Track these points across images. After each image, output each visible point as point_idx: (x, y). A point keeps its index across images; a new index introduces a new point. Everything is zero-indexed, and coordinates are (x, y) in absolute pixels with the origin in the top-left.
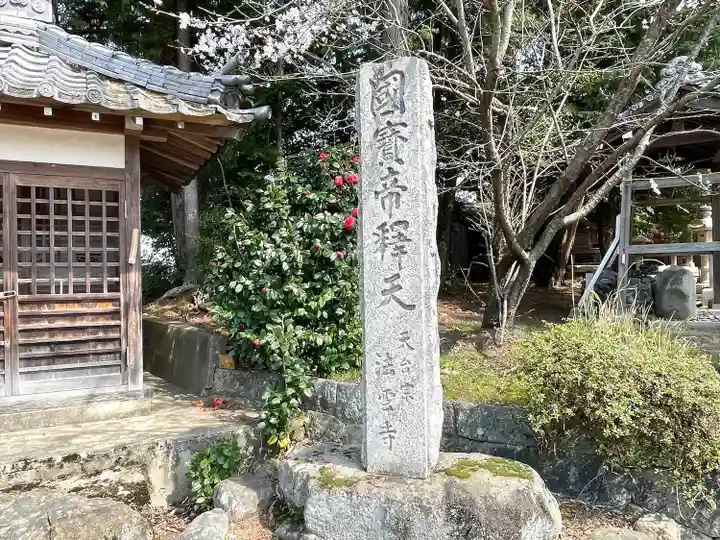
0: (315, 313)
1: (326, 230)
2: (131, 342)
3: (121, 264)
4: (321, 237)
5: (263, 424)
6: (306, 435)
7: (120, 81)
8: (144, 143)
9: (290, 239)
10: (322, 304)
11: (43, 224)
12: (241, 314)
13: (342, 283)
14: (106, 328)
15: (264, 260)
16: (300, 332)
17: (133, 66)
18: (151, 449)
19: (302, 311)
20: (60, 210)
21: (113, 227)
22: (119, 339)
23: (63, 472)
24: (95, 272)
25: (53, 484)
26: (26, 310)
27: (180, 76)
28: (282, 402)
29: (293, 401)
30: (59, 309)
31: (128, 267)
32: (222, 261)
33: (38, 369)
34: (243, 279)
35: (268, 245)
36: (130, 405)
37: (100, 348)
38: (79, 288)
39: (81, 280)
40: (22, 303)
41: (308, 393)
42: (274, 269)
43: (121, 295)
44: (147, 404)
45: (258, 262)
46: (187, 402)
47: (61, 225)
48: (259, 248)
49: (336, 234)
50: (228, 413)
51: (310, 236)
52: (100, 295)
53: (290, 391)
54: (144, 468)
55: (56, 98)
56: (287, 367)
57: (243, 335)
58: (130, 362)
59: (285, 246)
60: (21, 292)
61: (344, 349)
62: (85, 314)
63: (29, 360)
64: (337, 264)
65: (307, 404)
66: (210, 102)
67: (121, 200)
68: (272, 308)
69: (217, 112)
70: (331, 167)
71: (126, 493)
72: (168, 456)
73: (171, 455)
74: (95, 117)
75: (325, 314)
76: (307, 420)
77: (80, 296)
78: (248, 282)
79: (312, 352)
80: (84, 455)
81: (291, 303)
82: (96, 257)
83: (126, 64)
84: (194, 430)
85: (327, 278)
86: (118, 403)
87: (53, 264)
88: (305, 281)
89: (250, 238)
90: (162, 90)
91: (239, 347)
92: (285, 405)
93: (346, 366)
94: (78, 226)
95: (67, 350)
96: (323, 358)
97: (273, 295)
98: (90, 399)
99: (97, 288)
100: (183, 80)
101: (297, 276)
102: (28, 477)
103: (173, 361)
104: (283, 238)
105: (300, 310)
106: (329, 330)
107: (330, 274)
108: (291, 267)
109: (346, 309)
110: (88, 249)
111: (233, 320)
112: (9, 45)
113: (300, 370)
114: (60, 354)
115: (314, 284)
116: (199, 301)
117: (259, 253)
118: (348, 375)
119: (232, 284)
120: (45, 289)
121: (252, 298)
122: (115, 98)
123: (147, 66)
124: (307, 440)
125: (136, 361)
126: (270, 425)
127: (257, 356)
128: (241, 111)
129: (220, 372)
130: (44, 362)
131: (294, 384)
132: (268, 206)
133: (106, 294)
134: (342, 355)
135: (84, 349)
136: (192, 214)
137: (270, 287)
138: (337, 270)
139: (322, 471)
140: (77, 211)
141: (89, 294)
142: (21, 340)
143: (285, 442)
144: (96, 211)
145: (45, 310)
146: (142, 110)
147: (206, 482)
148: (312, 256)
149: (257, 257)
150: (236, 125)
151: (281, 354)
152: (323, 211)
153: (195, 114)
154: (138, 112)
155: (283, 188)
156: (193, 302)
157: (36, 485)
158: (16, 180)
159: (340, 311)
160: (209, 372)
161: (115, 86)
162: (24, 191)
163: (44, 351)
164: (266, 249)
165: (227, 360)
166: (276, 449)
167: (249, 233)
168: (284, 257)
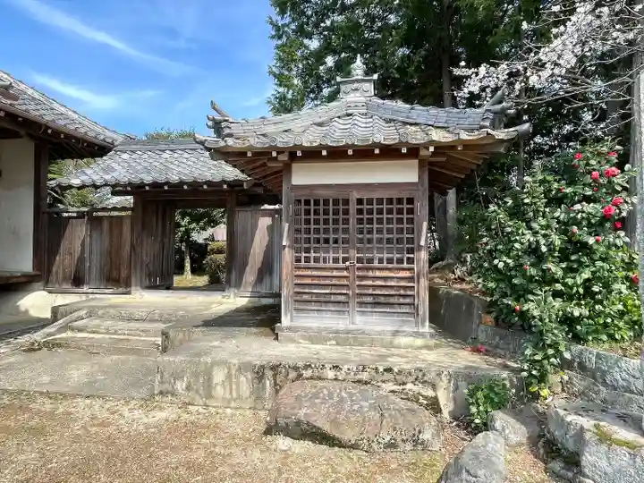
0: (571, 288)
1: (583, 218)
2: (421, 299)
3: (415, 246)
4: (578, 224)
5: (525, 374)
6: (563, 390)
7: (416, 124)
8: (431, 164)
9: (548, 227)
10: (579, 281)
11: (370, 221)
12: (502, 285)
13: (599, 264)
14: (405, 288)
15: (522, 244)
16: (558, 303)
17: (426, 113)
18: (439, 375)
19: (559, 286)
20: (380, 212)
21: (411, 221)
22: (413, 296)
23: (384, 378)
24: (400, 251)
25: (379, 384)
26: (361, 274)
27: (458, 113)
28: (543, 359)
29: (552, 360)
30: (378, 274)
31: (420, 248)
32: (486, 244)
33: (366, 310)
34: (505, 259)
35: (526, 232)
36: (419, 342)
37: (402, 300)
38: (390, 261)
39: (391, 255)
40: (359, 269)
41: (567, 355)
42: (533, 250)
43: (415, 266)
44: (432, 342)
45: (517, 245)
46: (458, 346)
47: (380, 221)
48: (518, 235)
49: (593, 221)
50: (492, 359)
51: (565, 224)
52: (401, 266)
53: (551, 351)
54: (434, 387)
55: (383, 142)
56: (547, 331)
57: (505, 301)
58: (421, 313)
59: (543, 232)
60: (357, 262)
61: (602, 322)
62: (394, 278)
63: (361, 304)
64: (595, 247)
65: (565, 365)
66: (482, 127)
67: (415, 202)
68: (531, 282)
69: (488, 134)
70: (588, 164)
71: (425, 402)
72: (449, 382)
73: (452, 382)
74: (404, 150)
75: (581, 291)
76: (566, 378)
77: (390, 266)
78: (509, 261)
79: (568, 321)
80: (396, 370)
81: (547, 279)
82: (399, 241)
83: (420, 112)
84: (467, 367)
85: (585, 259)
86: (412, 338)
87: (375, 244)
88: (561, 261)
89: (510, 226)
90: (446, 125)
91: (501, 310)
92: (546, 362)
93: (605, 337)
94: (389, 221)
95: (382, 299)
96: (579, 327)
97: (533, 271)
98: (396, 333)
99: (400, 261)
100: (461, 115)
101: (554, 257)
102: (364, 376)
103: (445, 314)
104: (542, 226)
105: (557, 285)
106: (586, 304)
107: (587, 255)
108: (549, 250)
109: (603, 287)
110: (395, 236)
111: (495, 289)
112: (351, 115)
113: (558, 335)
114: (378, 302)
115: (571, 264)
116: (458, 273)
117: (518, 238)
118: (606, 346)
119: (496, 261)
120: (370, 261)
121: (513, 273)
122: (416, 136)
123: (433, 111)
124: (565, 395)
125: (424, 313)
126: (531, 375)
127: (516, 319)
128: (506, 130)
129: (482, 327)
130: (368, 305)
131: (555, 345)
132: (526, 201)
133: (405, 265)
134: (599, 327)
135: (392, 300)
136: (452, 210)
137: (530, 265)
138: (594, 253)
139: (597, 426)
140: (390, 211)
141: (395, 265)
142: (357, 291)
143: (545, 392)
144: (400, 211)
145: (370, 274)
146: (434, 141)
147: (481, 408)
148: (570, 241)
149: (516, 241)
150: (502, 141)
151: (541, 320)
152: (579, 202)
153: (471, 138)
154: (432, 142)
155: (540, 186)
156: (453, 273)
157: (369, 383)
158: (355, 195)
159: (596, 289)
160: (474, 326)
161: (414, 128)
162: (360, 201)
163: (370, 299)
164: (523, 234)
165: (489, 319)
166: (536, 396)
167: (510, 223)
168: (542, 241)
